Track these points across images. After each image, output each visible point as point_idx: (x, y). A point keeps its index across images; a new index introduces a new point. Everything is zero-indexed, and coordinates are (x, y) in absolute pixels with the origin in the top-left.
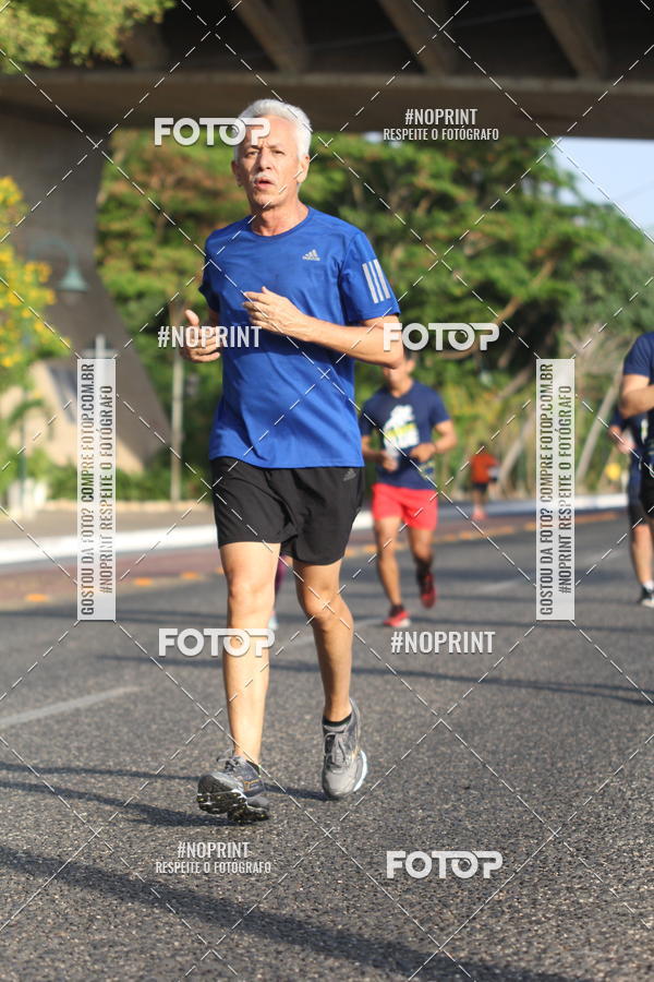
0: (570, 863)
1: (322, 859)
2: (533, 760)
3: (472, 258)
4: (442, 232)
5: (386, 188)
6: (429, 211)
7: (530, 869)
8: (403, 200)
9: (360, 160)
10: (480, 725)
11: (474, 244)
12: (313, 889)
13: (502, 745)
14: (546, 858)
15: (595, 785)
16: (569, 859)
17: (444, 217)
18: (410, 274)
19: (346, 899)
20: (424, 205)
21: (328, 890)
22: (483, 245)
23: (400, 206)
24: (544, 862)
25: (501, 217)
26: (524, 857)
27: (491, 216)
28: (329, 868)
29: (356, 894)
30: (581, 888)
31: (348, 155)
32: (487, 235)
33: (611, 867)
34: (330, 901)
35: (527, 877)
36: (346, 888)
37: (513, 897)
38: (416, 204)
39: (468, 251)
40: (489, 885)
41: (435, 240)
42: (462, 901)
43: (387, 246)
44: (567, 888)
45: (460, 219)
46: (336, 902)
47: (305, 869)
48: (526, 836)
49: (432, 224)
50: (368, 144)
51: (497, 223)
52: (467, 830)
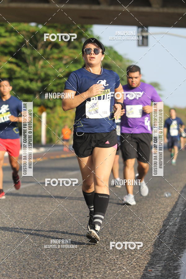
0: (94, 264)
1: (12, 263)
2: (83, 230)
3: (66, 64)
4: (55, 56)
5: (37, 41)
6: (51, 49)
7: (81, 266)
8: (43, 45)
9: (28, 32)
10: (66, 218)
11: (66, 60)
12: (8, 273)
13: (73, 225)
14: (86, 262)
15: (103, 238)
16: (94, 262)
17: (56, 51)
18: (45, 70)
19: (20, 276)
20: (50, 47)
21: (13, 273)
22: (69, 60)
23: (41, 47)
24: (85, 263)
25: (75, 51)
26: (79, 262)
27: (72, 50)
28: (14, 266)
29: (23, 274)
30: (97, 272)
31: (24, 30)
32: (71, 57)
33: (108, 265)
34: (14, 277)
35: (80, 268)
36: (19, 272)
37: (75, 275)
38: (47, 47)
39: (64, 62)
40: (67, 271)
41: (53, 58)
42: (58, 276)
43: (37, 60)
44: (93, 272)
45: (61, 51)
46: (16, 277)
47: (6, 266)
48: (80, 255)
49: (52, 53)
50: (31, 26)
51: (74, 53)
52: (60, 253)
